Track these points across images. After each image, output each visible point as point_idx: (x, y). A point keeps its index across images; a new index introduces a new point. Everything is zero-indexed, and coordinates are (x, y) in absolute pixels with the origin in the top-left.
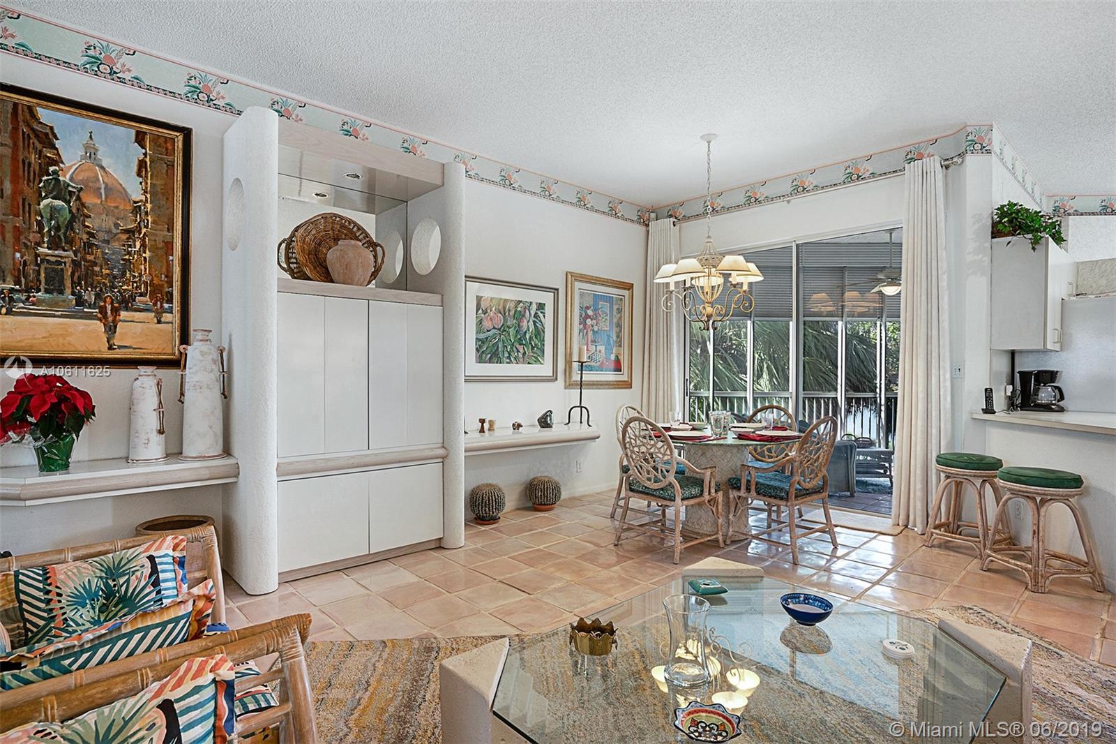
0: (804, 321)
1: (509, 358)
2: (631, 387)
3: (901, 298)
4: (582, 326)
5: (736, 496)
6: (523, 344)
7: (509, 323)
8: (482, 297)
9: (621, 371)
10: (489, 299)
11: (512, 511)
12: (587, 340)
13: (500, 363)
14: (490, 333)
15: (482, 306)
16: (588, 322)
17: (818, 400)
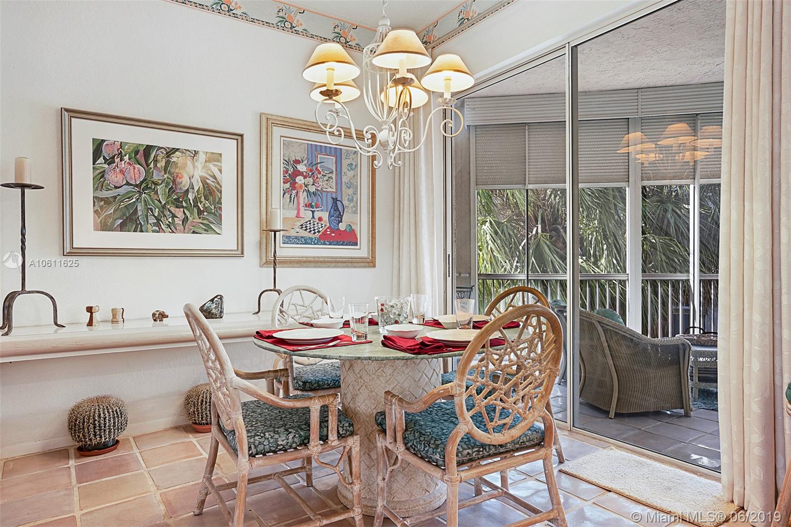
0: (644, 188)
1: (158, 224)
2: (375, 266)
3: (724, 101)
4: (288, 185)
5: (383, 445)
6: (183, 207)
7: (156, 178)
8: (103, 141)
9: (356, 244)
10: (118, 144)
11: (166, 430)
12: (298, 204)
13: (141, 231)
14: (122, 191)
15: (104, 153)
16: (300, 180)
17: (665, 282)
